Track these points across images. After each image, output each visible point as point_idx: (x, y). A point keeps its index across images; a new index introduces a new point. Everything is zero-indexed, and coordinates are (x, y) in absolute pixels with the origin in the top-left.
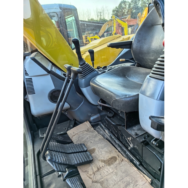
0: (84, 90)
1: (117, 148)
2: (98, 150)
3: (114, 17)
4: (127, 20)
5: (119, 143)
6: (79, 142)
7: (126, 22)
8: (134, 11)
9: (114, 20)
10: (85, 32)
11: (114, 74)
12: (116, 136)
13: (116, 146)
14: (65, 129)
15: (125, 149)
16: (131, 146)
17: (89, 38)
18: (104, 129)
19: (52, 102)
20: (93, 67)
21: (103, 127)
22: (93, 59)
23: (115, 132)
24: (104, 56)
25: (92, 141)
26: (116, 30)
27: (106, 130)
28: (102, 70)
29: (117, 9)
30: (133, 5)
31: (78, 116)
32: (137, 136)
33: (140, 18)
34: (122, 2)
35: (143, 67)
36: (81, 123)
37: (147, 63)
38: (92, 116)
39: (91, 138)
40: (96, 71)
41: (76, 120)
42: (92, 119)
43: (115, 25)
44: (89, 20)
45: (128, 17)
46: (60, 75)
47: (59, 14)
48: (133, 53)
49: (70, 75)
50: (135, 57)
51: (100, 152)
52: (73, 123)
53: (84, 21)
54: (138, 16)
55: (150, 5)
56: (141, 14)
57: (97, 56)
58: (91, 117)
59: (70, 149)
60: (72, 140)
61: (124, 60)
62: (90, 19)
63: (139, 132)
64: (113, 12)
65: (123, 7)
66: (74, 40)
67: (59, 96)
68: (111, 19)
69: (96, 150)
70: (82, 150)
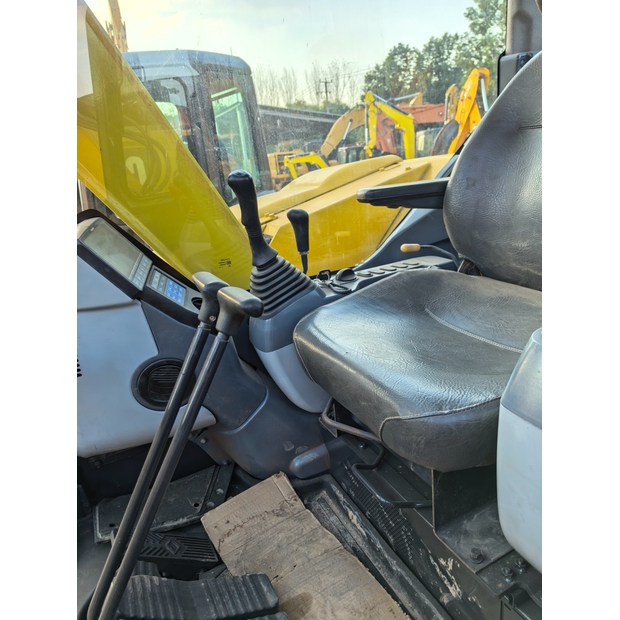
0: (271, 359)
1: (396, 591)
2: (322, 601)
3: (370, 96)
4: (414, 109)
5: (403, 573)
6: (247, 565)
7: (410, 115)
8: (435, 79)
9: (372, 108)
10: (276, 144)
11: (383, 300)
12: (392, 540)
13: (392, 583)
14: (197, 505)
15: (427, 602)
16: (455, 591)
17: (288, 163)
18: (345, 507)
19: (148, 404)
20: (303, 274)
21: (341, 496)
22: (303, 244)
23: (388, 526)
24: (345, 230)
25: (298, 562)
26: (378, 138)
27: (350, 513)
28: (335, 282)
29: (381, 72)
30: (430, 62)
31: (247, 454)
32: (482, 566)
33: (455, 102)
34: (395, 50)
35: (485, 275)
36: (258, 478)
37: (501, 263)
38: (299, 454)
39: (295, 546)
40: (314, 287)
41: (236, 466)
42: (297, 463)
43: (373, 123)
44: (289, 105)
45: (416, 99)
46: (182, 305)
47: (189, 83)
48: (449, 225)
49: (217, 315)
50: (456, 240)
51: (329, 613)
52: (227, 476)
53: (273, 109)
54: (447, 95)
55: (503, 59)
56: (456, 89)
57: (319, 231)
58: (295, 456)
59: (212, 601)
60: (221, 554)
61: (416, 246)
62: (293, 101)
63: (487, 545)
64: (366, 81)
65: (399, 66)
66: (237, 179)
67: (173, 385)
68: (360, 102)
69: (314, 601)
70: (260, 607)
